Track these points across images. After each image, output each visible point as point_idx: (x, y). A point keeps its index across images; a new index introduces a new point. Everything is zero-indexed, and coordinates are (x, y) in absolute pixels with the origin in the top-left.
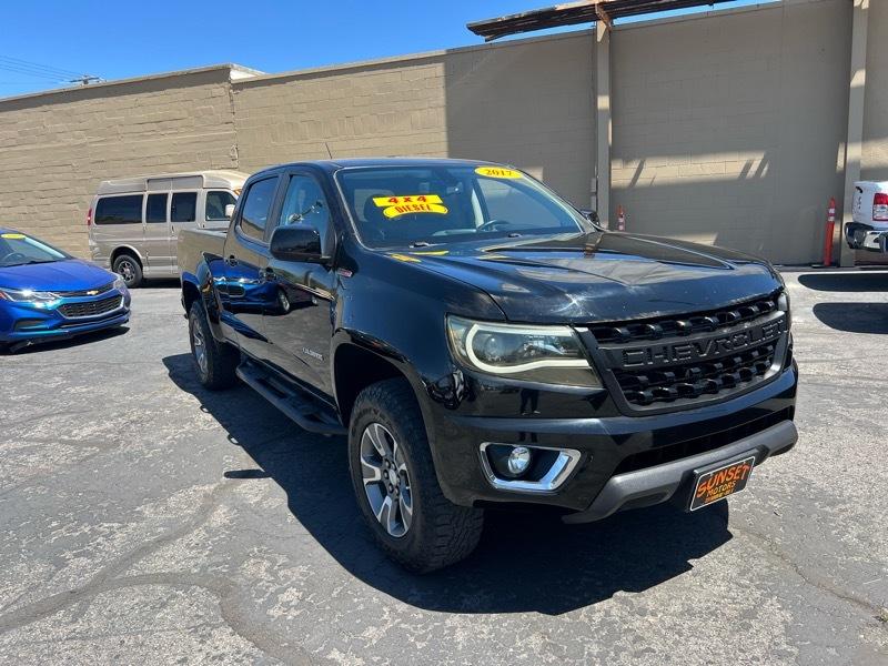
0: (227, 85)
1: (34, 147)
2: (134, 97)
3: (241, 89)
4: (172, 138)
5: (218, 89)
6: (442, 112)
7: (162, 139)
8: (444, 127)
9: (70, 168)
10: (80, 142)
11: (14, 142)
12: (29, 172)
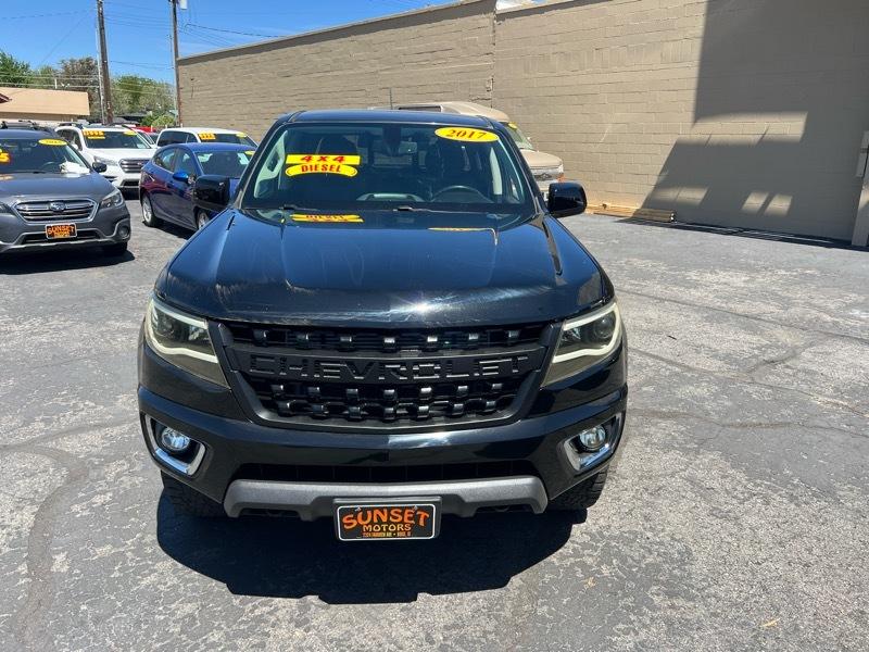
0: (492, 15)
1: (340, 73)
2: (417, 28)
3: (504, 20)
4: (441, 67)
5: (484, 20)
6: (698, 44)
7: (434, 68)
8: (696, 62)
9: (363, 93)
10: (373, 70)
11: (328, 68)
12: (336, 95)
